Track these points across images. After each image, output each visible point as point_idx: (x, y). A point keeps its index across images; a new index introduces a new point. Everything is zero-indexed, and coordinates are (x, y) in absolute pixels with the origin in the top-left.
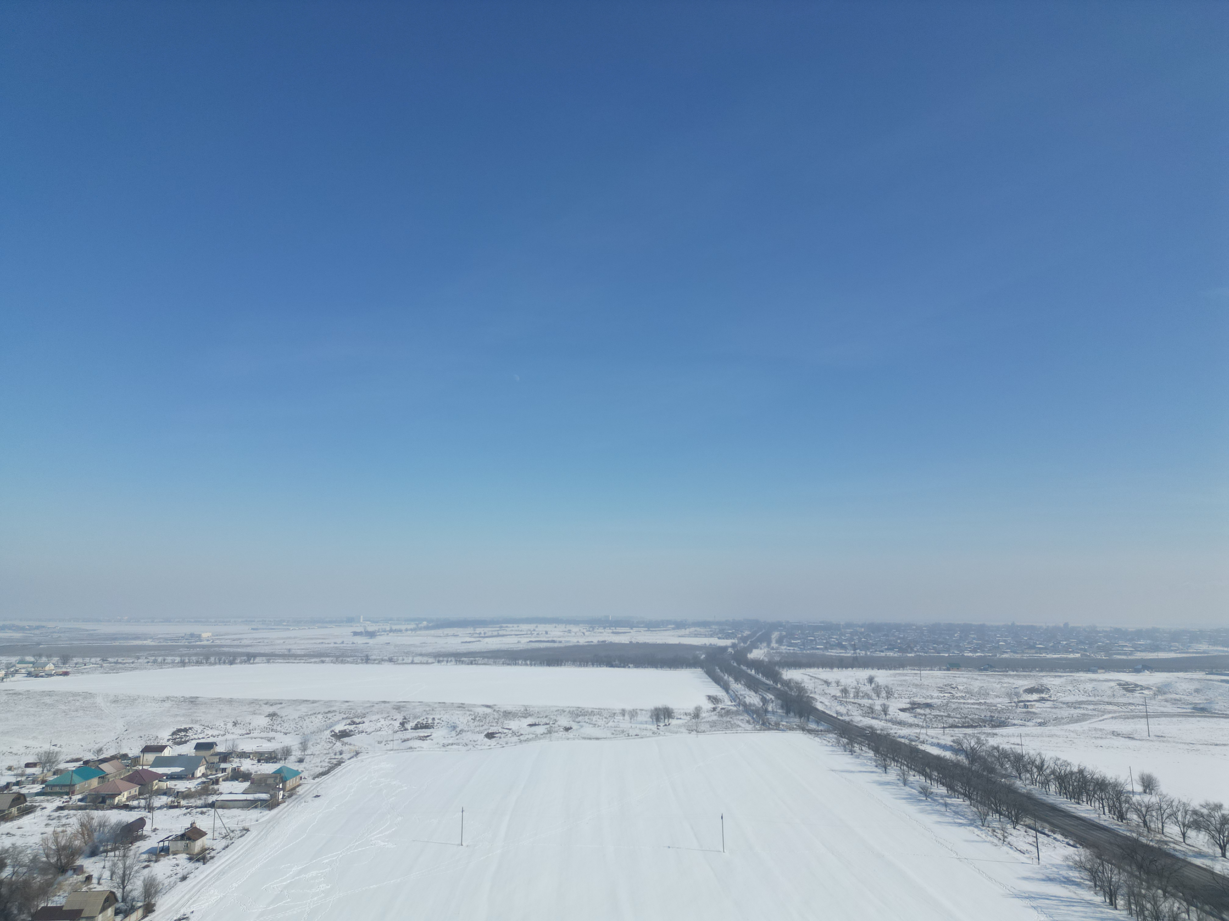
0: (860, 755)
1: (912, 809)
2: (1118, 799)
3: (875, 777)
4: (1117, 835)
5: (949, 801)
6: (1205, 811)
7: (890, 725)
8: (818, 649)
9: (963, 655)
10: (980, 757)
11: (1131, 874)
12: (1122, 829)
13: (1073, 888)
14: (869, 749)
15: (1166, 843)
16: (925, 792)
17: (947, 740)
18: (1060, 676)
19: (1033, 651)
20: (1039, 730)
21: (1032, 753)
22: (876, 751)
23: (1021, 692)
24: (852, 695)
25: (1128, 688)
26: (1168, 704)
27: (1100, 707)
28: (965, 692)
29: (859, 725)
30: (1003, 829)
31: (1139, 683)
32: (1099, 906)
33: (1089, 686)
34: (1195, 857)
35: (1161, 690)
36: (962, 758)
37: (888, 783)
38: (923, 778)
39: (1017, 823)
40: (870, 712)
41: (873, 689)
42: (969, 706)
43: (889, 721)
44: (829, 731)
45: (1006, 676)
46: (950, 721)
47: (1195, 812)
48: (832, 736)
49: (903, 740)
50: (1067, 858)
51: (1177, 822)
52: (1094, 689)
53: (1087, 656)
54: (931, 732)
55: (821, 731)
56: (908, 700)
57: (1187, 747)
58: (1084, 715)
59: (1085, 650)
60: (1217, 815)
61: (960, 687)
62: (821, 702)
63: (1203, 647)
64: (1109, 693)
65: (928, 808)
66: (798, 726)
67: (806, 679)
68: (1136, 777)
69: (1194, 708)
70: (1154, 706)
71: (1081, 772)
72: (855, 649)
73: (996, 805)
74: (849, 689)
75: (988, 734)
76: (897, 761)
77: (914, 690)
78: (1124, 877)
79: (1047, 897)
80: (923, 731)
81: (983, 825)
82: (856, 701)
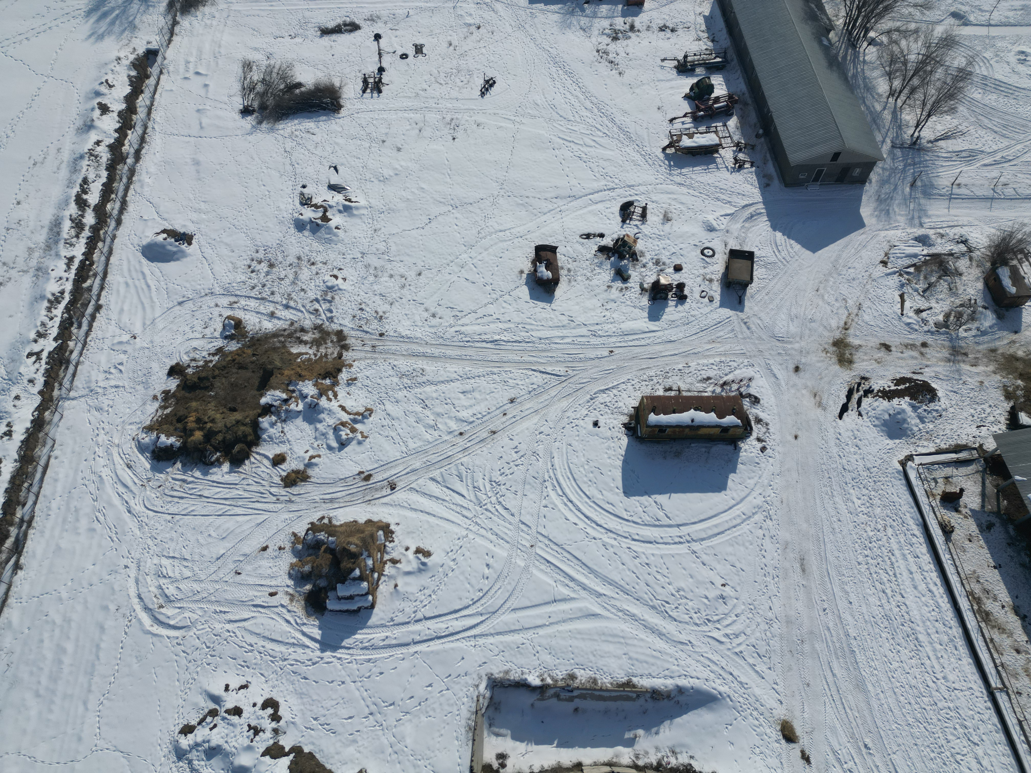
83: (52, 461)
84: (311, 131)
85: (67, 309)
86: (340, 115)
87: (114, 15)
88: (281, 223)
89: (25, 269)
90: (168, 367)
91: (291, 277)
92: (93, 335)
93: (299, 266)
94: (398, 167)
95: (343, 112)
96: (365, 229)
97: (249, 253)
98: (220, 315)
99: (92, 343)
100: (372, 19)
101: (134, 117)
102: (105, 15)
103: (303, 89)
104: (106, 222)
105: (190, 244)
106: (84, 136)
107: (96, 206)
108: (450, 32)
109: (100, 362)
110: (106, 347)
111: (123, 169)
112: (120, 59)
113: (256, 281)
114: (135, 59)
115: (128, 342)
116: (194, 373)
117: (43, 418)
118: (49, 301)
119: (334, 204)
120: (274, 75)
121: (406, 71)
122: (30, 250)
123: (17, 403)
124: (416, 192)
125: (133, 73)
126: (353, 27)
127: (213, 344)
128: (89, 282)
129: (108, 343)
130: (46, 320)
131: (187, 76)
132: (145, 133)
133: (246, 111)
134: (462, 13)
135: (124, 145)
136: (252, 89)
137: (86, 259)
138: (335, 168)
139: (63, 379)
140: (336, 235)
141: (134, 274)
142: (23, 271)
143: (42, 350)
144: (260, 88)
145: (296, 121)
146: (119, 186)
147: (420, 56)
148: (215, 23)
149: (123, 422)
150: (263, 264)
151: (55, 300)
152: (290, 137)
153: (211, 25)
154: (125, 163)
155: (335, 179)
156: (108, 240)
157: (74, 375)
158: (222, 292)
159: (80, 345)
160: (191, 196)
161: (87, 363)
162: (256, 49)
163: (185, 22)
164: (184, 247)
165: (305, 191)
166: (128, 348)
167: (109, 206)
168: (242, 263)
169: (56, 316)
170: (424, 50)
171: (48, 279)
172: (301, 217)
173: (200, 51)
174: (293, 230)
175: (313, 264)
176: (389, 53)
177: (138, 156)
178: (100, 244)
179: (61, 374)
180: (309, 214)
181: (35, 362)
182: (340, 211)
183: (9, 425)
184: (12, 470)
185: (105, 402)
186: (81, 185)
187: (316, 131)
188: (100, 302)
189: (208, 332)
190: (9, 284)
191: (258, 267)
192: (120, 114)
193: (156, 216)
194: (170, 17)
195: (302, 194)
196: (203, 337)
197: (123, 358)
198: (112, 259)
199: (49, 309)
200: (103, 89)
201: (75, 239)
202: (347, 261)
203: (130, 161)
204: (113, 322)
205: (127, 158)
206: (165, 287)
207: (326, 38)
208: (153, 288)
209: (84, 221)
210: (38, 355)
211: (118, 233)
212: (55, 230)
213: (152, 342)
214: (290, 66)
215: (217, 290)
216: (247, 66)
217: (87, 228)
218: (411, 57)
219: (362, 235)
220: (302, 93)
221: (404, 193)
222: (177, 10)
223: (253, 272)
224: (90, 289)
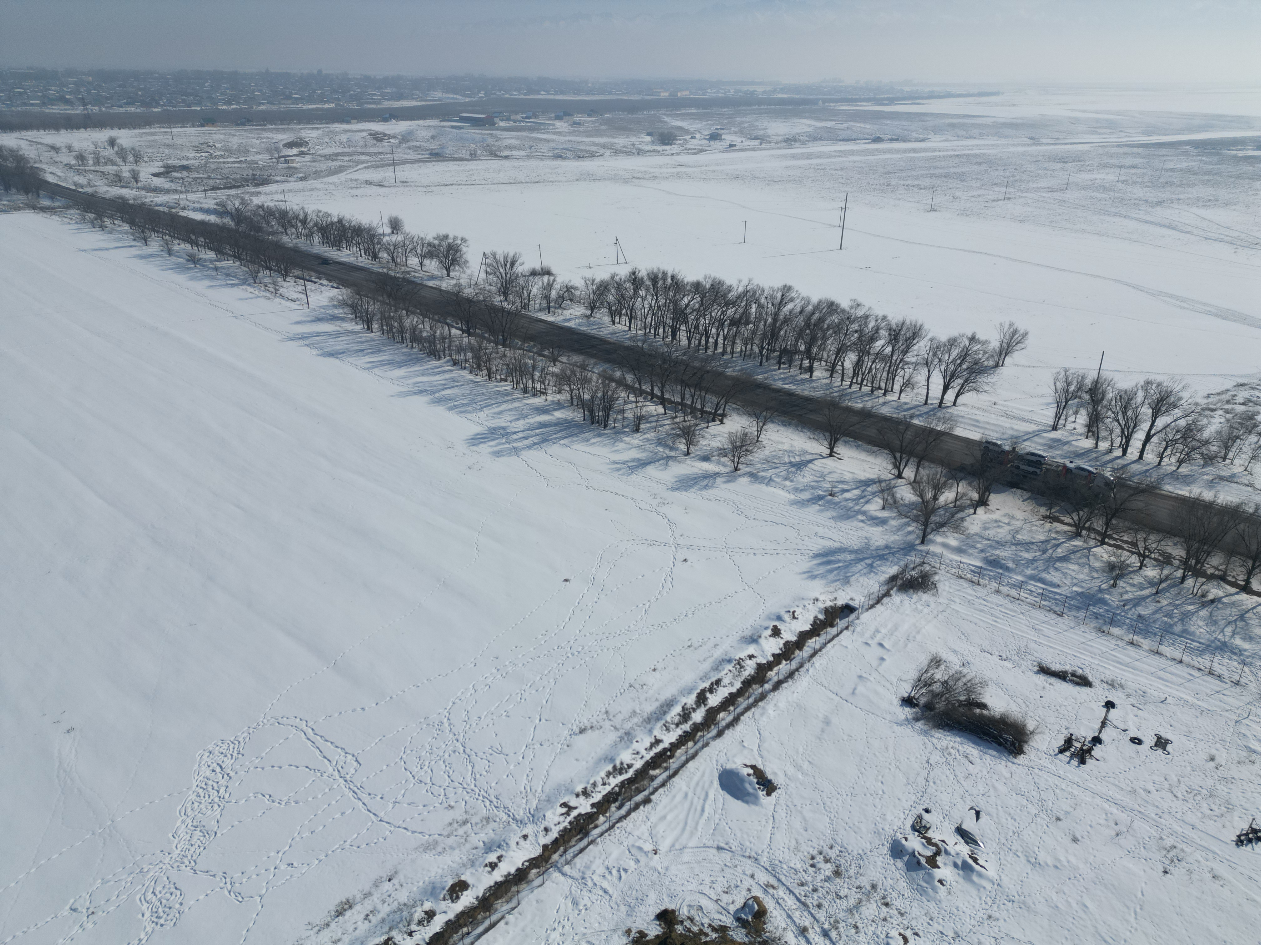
0: (113, 229)
1: (181, 279)
2: (372, 241)
3: (135, 251)
4: (372, 273)
5: (219, 264)
6: (436, 242)
7: (143, 193)
8: (32, 105)
9: (217, 108)
10: (246, 218)
11: (383, 303)
12: (376, 267)
13: (337, 323)
14: (123, 221)
15: (408, 273)
16: (193, 259)
17: (210, 204)
18: (317, 128)
19: (290, 102)
20: (301, 185)
21: (295, 208)
22: (132, 223)
23: (281, 147)
24: (91, 162)
25: (378, 137)
26: (411, 151)
27: (354, 158)
28: (224, 150)
29: (106, 196)
30: (275, 283)
31: (387, 132)
32: (359, 333)
33: (344, 138)
34: (429, 280)
35: (405, 138)
36: (227, 221)
37: (151, 256)
38: (188, 246)
39: (287, 275)
40: (118, 180)
41: (117, 153)
42: (230, 165)
43: (142, 189)
44: (69, 207)
45: (265, 130)
46: (211, 182)
47: (430, 244)
48: (74, 213)
49: (161, 209)
50: (332, 299)
51: (416, 255)
52: (349, 140)
53: (340, 105)
54: (191, 196)
55: (59, 207)
56: (161, 164)
57: (424, 189)
58: (340, 166)
59: (339, 100)
60: (445, 244)
61: (217, 145)
62: (51, 173)
63: (439, 94)
64: (362, 143)
65: (199, 275)
66: (26, 204)
67: (24, 144)
68: (386, 220)
69: (430, 154)
70: (400, 155)
71: (340, 221)
72: (84, 105)
73: (265, 262)
74: (86, 155)
75: (252, 194)
76: (158, 232)
77: (167, 151)
78: (378, 305)
79: (318, 334)
80: (183, 196)
81: (255, 283)
82: (97, 168)
83: (502, 923)
84: (971, 758)
85: (622, 784)
86: (1016, 761)
87: (837, 565)
88: (877, 833)
89: (618, 726)
90: (663, 908)
91: (852, 902)
92: (624, 823)
93: (868, 895)
94: (1063, 859)
95: (1021, 759)
96: (977, 906)
97: (822, 843)
98: (749, 890)
99: (618, 831)
100: (1112, 685)
101: (797, 652)
102: (829, 562)
103: (985, 712)
104: (709, 727)
105: (769, 794)
106: (744, 646)
107: (711, 708)
108: (1218, 745)
109: (610, 854)
110: (625, 844)
111: (757, 690)
112: (817, 600)
113: (809, 879)
114: (831, 607)
115: (646, 853)
116: (681, 935)
117: (528, 873)
118: (615, 767)
119: (953, 853)
120: (960, 684)
121: (1131, 758)
122: (634, 713)
123: (522, 842)
124: (1074, 905)
125: (821, 617)
126: (1084, 682)
127: (721, 917)
128: (657, 771)
129: (631, 840)
130: (600, 782)
131: (870, 642)
132: (797, 670)
133: (908, 702)
134: (1247, 733)
135: (771, 670)
136: (928, 684)
137: (670, 750)
138: (978, 814)
139: (571, 847)
140: (934, 889)
141: (699, 790)
142: (615, 728)
143: (576, 808)
144: (937, 687)
145: (958, 739)
146: (743, 703)
147: (1160, 751)
148: (926, 610)
149: (584, 934)
150: (829, 865)
151: (619, 770)
152: (942, 751)
153: (921, 611)
154: (762, 686)
155: (970, 825)
156: (700, 744)
157: (581, 851)
158: (767, 865)
159: (607, 825)
160: (801, 750)
161: (600, 847)
162: (955, 651)
163: (897, 598)
164: (761, 794)
165: (926, 816)
166: (643, 859)
167: (722, 715)
168: (809, 849)
169: (609, 784)
170: (1169, 748)
171: (628, 747)
172: (903, 841)
173: (896, 627)
174: (885, 850)
175: (887, 905)
176: (1116, 727)
177: (777, 686)
178: (690, 744)
179: (573, 842)
180: (915, 843)
181: (563, 814)
182: (955, 865)
183: (500, 858)
184: (468, 904)
185: (585, 901)
186: (712, 684)
187: (977, 761)
188: (652, 797)
189: (725, 898)
190: (597, 732)
191: (822, 865)
192: (787, 644)
193: (755, 749)
194: (885, 588)
195: (920, 817)
196: (717, 901)
197: (632, 865)
198: (691, 764)
199: (609, 774)
200: (787, 617)
201: (673, 726)
202: (931, 930)
203: (767, 686)
204: (649, 823)
205: (767, 682)
206: (717, 821)
207: (1042, 678)
208: (706, 814)
209: (693, 715)
210: (570, 809)
211: (713, 744)
212: (665, 708)
213: (667, 869)
214: (984, 684)
215: (764, 860)
216: (936, 662)
217: (690, 723)
218: (1145, 747)
219: (968, 912)
220: (981, 715)
221: (1054, 896)
222: (896, 585)
223: (813, 866)
224: (653, 778)
